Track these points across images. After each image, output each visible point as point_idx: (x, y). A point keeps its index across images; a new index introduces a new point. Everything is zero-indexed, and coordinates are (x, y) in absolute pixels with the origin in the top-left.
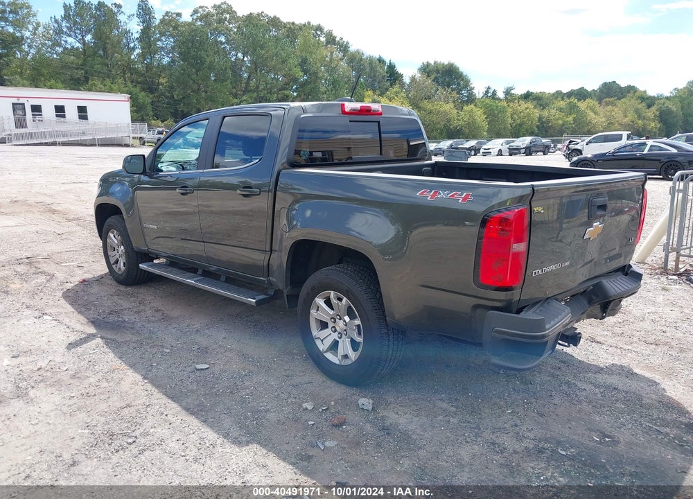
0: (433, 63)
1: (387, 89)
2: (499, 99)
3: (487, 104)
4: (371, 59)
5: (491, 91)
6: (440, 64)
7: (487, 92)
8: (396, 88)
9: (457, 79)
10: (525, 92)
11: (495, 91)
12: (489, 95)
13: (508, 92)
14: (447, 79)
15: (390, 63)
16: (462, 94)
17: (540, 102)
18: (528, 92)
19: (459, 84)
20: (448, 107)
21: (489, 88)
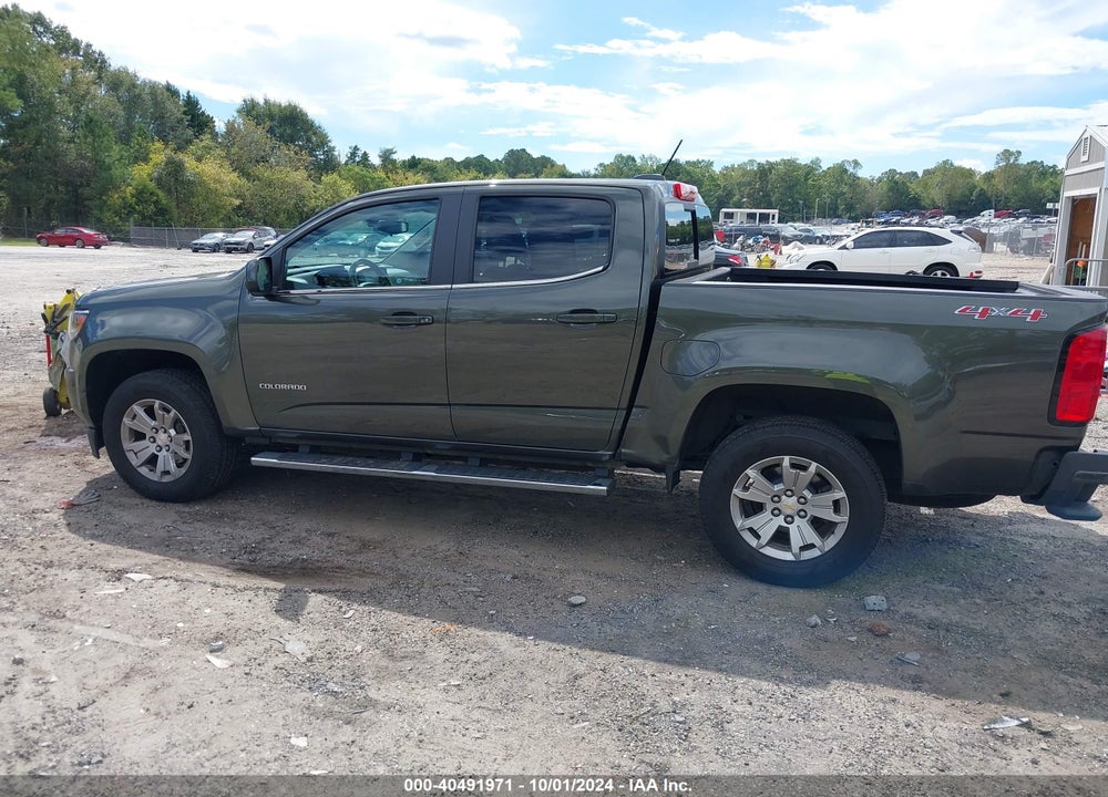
0: (262, 102)
1: (189, 142)
2: (373, 167)
3: (357, 173)
4: (153, 87)
5: (360, 153)
6: (274, 105)
7: (353, 154)
8: (206, 139)
9: (306, 132)
10: (410, 157)
11: (365, 154)
12: (357, 159)
13: (386, 156)
14: (288, 131)
15: (189, 97)
16: (316, 156)
17: (435, 175)
18: (414, 157)
19: (309, 140)
20: (299, 176)
21: (356, 148)
